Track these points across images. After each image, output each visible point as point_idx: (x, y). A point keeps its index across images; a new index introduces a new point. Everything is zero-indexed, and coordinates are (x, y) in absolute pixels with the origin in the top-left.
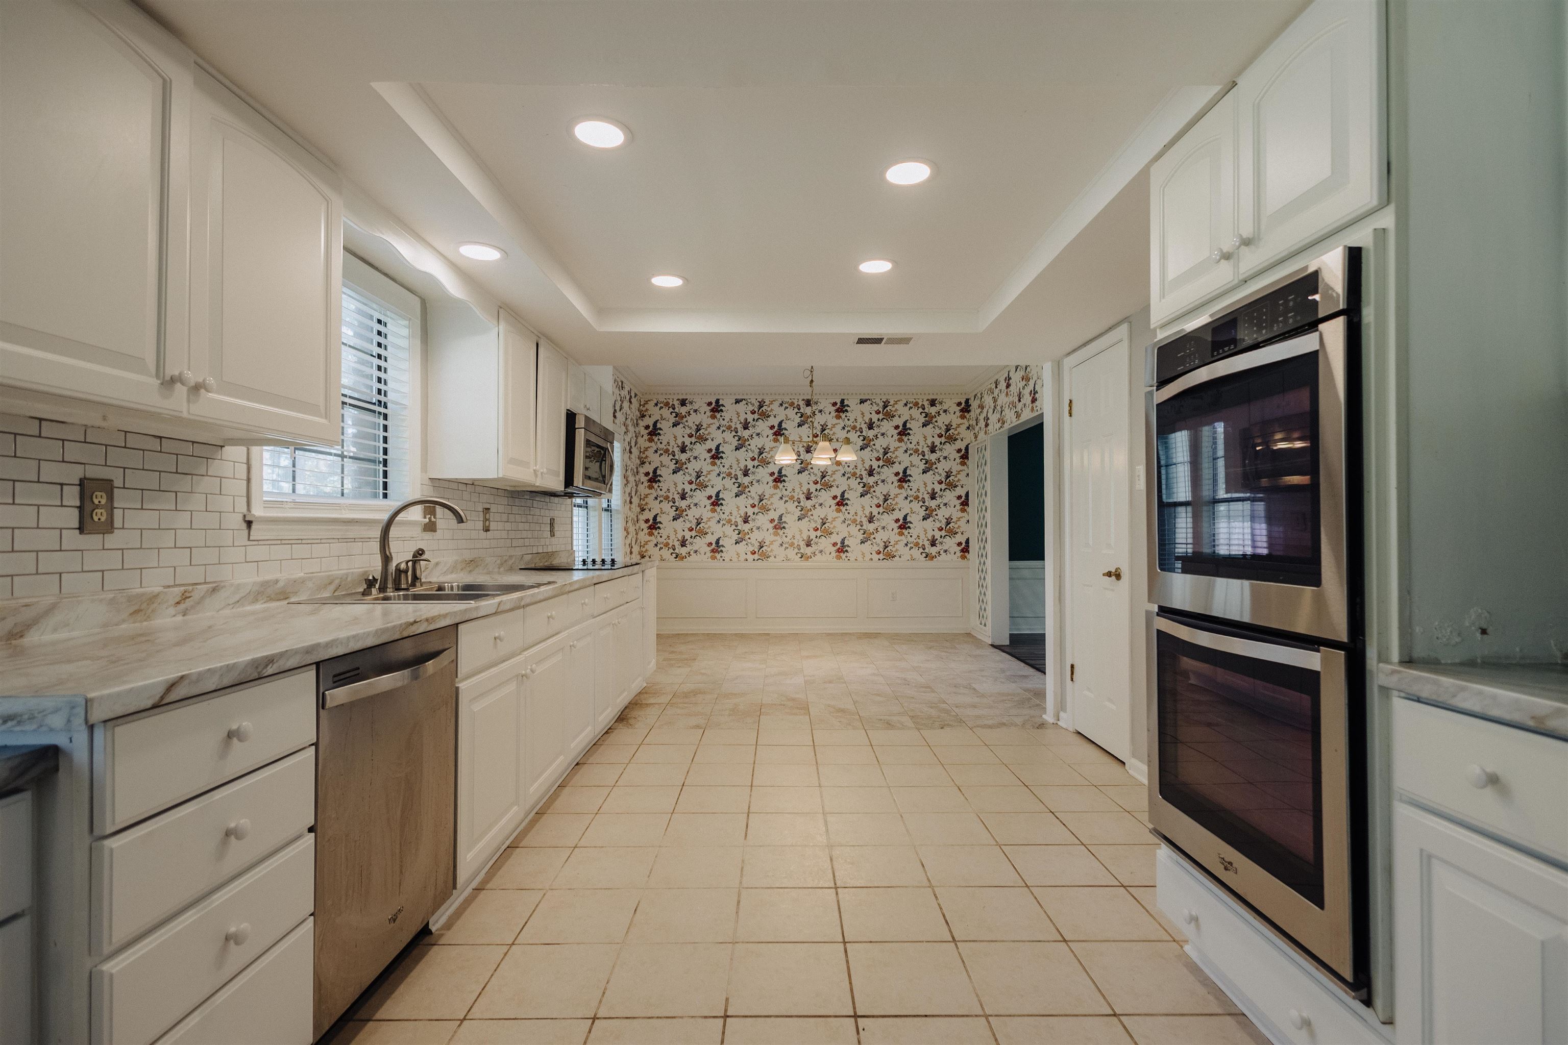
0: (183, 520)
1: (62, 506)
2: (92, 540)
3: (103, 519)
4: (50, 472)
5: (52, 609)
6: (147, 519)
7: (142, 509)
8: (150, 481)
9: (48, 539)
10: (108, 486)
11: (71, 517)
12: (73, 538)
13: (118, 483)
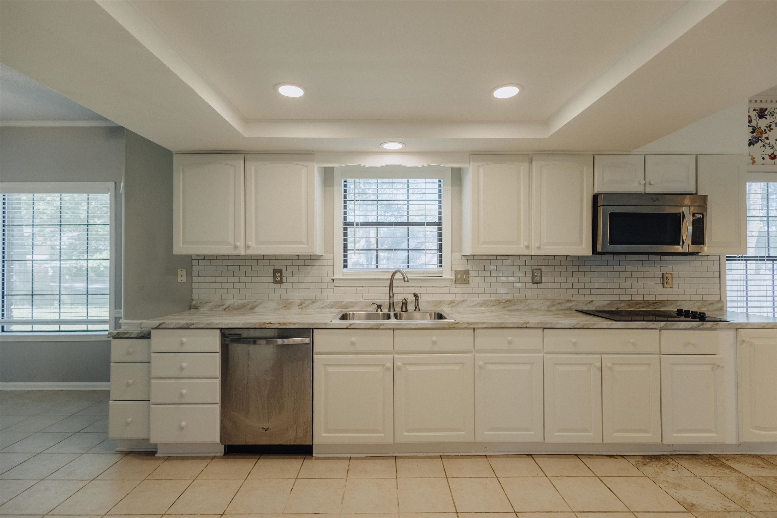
0: (307, 280)
1: (269, 277)
2: (278, 285)
3: (279, 280)
4: (266, 268)
5: (261, 303)
6: (295, 279)
7: (292, 277)
8: (296, 268)
9: (266, 285)
10: (281, 271)
11: (272, 280)
12: (272, 285)
13: (285, 269)
